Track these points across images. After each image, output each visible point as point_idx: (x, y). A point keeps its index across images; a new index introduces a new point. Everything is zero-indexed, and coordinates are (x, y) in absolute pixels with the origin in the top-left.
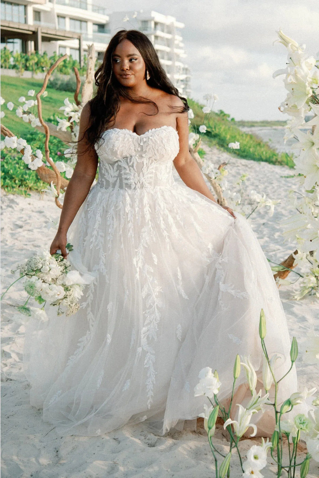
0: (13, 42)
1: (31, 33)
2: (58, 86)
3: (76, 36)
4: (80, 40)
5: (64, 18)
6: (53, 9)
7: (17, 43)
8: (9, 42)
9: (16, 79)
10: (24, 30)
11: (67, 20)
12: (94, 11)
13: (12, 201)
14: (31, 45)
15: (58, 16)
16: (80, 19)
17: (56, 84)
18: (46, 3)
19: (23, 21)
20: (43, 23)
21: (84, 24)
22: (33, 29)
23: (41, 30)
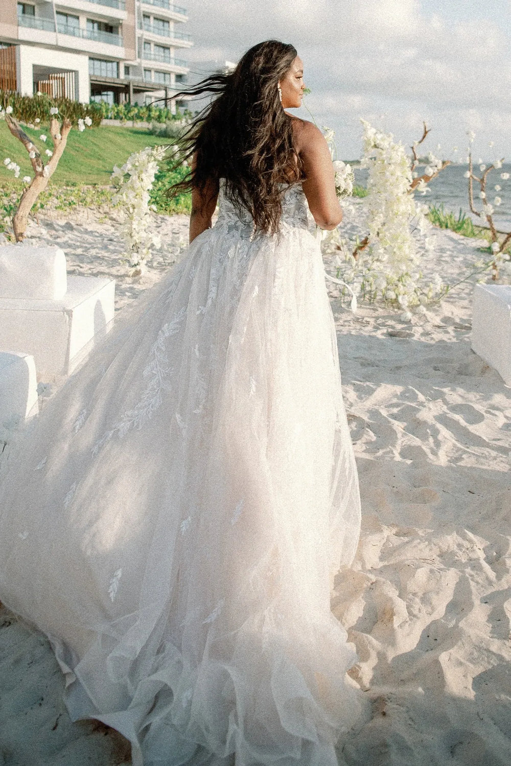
0: (107, 95)
1: (124, 86)
2: (157, 133)
3: (163, 88)
4: (166, 91)
5: (150, 71)
6: (140, 64)
7: (110, 95)
8: (103, 95)
9: (121, 128)
10: (117, 84)
11: (153, 72)
12: (176, 64)
13: (163, 219)
14: (122, 96)
15: (145, 70)
16: (162, 71)
17: (156, 132)
18: (136, 59)
19: (115, 75)
20: (131, 77)
21: (167, 76)
22: (125, 83)
23: (133, 83)
